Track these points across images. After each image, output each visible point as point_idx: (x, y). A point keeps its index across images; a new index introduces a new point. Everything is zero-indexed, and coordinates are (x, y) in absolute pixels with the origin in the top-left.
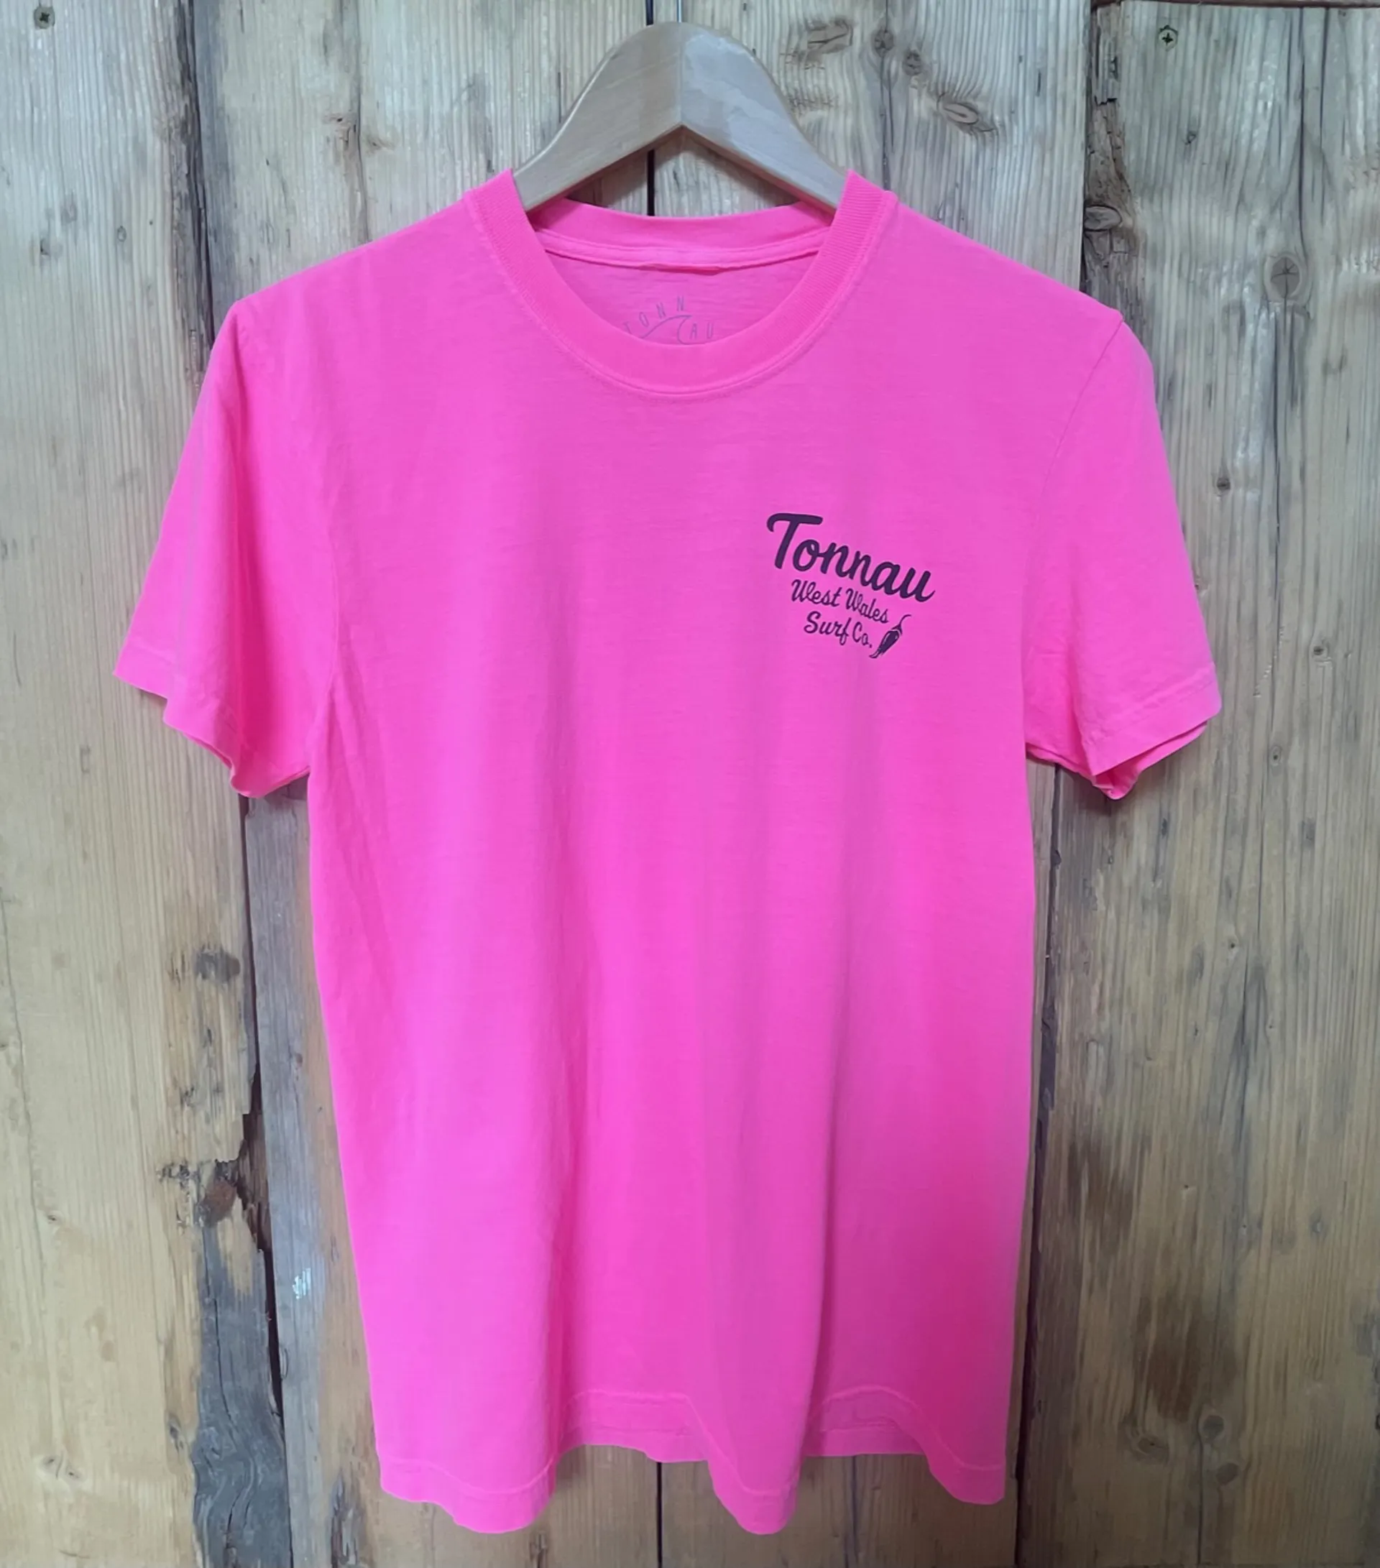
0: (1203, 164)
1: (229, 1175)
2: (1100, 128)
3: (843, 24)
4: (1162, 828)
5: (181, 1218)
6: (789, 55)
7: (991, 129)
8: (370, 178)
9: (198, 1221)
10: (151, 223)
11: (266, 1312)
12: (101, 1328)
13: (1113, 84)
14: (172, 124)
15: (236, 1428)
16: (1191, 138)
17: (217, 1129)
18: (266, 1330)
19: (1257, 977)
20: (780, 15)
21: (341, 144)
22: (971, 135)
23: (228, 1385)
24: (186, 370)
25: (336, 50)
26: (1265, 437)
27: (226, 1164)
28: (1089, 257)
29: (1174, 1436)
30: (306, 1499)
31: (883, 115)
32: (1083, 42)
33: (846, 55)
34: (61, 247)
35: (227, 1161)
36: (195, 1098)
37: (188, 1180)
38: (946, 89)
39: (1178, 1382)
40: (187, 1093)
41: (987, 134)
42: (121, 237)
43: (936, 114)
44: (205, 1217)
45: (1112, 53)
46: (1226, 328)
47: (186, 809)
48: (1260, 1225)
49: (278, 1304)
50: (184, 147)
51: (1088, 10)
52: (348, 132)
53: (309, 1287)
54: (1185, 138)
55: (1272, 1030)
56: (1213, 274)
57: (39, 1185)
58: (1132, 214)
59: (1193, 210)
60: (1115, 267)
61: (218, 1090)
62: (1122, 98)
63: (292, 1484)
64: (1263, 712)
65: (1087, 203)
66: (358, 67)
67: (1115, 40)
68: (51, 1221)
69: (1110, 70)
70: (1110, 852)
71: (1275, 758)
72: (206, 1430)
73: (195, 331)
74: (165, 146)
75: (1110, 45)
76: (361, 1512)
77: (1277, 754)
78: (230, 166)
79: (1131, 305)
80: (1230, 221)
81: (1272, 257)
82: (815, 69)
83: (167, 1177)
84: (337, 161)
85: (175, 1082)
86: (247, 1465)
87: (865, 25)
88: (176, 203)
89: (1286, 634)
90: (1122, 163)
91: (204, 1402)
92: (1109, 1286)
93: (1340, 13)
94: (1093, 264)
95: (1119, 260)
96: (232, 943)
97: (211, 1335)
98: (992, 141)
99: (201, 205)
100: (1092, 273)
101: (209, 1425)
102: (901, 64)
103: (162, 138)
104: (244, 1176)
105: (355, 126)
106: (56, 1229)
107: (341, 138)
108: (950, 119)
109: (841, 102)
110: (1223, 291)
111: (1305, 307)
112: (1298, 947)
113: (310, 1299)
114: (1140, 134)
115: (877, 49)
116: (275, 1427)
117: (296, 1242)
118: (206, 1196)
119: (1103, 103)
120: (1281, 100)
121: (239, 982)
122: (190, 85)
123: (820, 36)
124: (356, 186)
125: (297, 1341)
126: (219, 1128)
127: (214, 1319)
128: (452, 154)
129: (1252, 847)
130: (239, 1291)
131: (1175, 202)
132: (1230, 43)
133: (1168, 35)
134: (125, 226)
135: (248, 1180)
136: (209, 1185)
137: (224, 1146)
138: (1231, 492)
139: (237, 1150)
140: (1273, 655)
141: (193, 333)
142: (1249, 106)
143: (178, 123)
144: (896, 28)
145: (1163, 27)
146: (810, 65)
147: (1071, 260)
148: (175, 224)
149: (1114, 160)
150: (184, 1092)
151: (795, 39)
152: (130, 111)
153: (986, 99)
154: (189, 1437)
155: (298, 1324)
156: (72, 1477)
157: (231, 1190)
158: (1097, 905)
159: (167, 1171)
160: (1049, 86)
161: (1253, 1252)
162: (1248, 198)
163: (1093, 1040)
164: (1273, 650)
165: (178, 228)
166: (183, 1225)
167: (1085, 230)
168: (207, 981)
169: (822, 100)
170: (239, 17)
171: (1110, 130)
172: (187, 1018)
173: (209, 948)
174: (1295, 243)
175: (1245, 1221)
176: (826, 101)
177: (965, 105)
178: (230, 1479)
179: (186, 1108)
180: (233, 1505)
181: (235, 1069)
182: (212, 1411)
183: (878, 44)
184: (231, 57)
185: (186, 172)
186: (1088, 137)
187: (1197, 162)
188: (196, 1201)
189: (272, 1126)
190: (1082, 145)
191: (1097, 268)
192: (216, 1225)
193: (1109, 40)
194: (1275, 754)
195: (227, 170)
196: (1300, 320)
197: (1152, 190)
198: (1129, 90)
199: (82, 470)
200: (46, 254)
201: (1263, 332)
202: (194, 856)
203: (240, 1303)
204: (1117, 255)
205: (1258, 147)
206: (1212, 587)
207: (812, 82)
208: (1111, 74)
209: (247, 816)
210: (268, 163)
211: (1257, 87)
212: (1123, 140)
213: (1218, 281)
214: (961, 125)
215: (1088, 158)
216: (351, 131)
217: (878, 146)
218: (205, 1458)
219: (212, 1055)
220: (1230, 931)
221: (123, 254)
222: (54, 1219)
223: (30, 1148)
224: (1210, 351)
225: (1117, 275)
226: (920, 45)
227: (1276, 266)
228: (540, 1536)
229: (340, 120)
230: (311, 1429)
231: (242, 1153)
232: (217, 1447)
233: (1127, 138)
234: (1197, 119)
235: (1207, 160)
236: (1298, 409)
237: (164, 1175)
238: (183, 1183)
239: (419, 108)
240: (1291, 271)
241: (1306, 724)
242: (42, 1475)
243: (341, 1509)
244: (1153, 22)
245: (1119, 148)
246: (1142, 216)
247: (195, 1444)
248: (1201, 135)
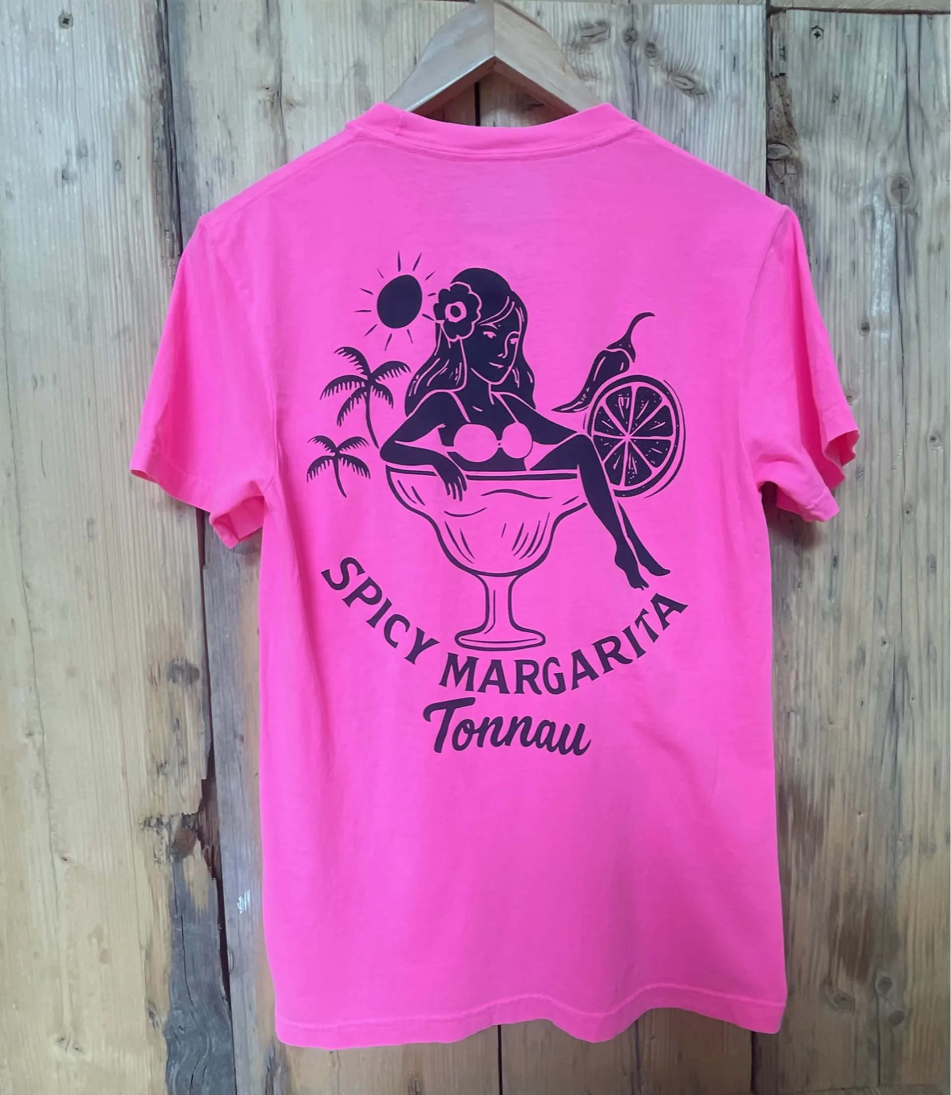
0: (843, 115)
1: (191, 825)
2: (775, 92)
3: (603, 24)
4: (833, 562)
5: (157, 856)
6: (569, 44)
7: (703, 93)
8: (288, 127)
9: (169, 858)
10: (139, 158)
11: (218, 924)
12: (100, 941)
13: (783, 64)
14: (153, 92)
15: (197, 1011)
16: (835, 98)
17: (183, 792)
18: (218, 937)
19: (902, 664)
20: (563, 20)
21: (268, 104)
22: (690, 97)
23: (191, 979)
24: (162, 257)
25: (264, 41)
26: (892, 295)
27: (189, 816)
28: (771, 178)
29: (859, 994)
30: (248, 1063)
31: (632, 84)
32: (763, 36)
33: (606, 45)
34: (76, 174)
35: (190, 814)
36: (168, 768)
37: (162, 828)
38: (673, 68)
39: (860, 954)
40: (162, 766)
41: (701, 97)
42: (118, 167)
43: (667, 83)
44: (174, 856)
45: (781, 43)
46: (863, 224)
47: (161, 562)
48: (911, 838)
49: (227, 918)
50: (161, 107)
51: (765, 16)
52: (273, 96)
53: (249, 904)
54: (831, 98)
55: (913, 701)
56: (853, 188)
57: (55, 835)
58: (799, 149)
59: (838, 147)
60: (788, 184)
61: (184, 763)
62: (789, 74)
63: (237, 1051)
64: (898, 480)
65: (769, 142)
66: (280, 54)
67: (783, 36)
68: (64, 861)
69: (780, 55)
70: (799, 580)
71: (908, 512)
72: (175, 1013)
73: (168, 231)
74: (149, 107)
75: (780, 39)
76: (287, 1069)
77: (909, 509)
78: (193, 120)
79: (800, 209)
80: (863, 154)
81: (891, 176)
82: (586, 54)
83: (147, 827)
84: (266, 115)
85: (153, 758)
86: (204, 1038)
87: (618, 26)
88: (156, 145)
89: (911, 428)
90: (791, 115)
91: (173, 991)
92: (810, 885)
93: (928, 18)
94: (774, 182)
95: (791, 179)
96: (194, 657)
97: (179, 941)
98: (705, 101)
99: (173, 147)
100: (773, 188)
101: (177, 1009)
102: (643, 51)
103: (146, 101)
104: (202, 826)
105: (278, 92)
106: (67, 866)
107: (269, 101)
108: (678, 87)
109: (604, 75)
110: (860, 199)
111: (914, 209)
112: (929, 643)
113: (250, 914)
114: (802, 95)
115: (626, 41)
116: (225, 1008)
117: (239, 871)
118: (175, 841)
119: (776, 76)
120: (894, 73)
121: (199, 685)
122: (165, 67)
123: (589, 33)
124: (279, 132)
125: (240, 943)
126: (185, 790)
127: (181, 930)
128: (344, 110)
129: (895, 574)
130: (199, 909)
131: (827, 143)
132: (857, 38)
133: (817, 32)
134: (121, 160)
135: (205, 830)
136: (177, 831)
137: (188, 802)
138: (870, 334)
139: (197, 806)
140: (903, 442)
141: (168, 233)
142: (872, 80)
143: (157, 91)
144: (639, 27)
145: (813, 26)
146: (583, 51)
147: (759, 180)
148: (155, 159)
149: (785, 113)
150: (159, 764)
151: (573, 33)
152: (124, 83)
153: (699, 74)
154: (163, 1018)
155: (241, 931)
156: (77, 1051)
157: (193, 834)
158: (792, 617)
159: (147, 822)
160: (741, 64)
161: (907, 859)
162: (873, 137)
163: (792, 710)
164: (903, 440)
165: (157, 161)
166: (159, 862)
167: (768, 160)
168: (176, 685)
169: (592, 74)
170: (198, 20)
171: (781, 94)
172: (162, 711)
173: (178, 660)
174: (906, 168)
175: (901, 836)
176: (594, 75)
177: (686, 77)
178: (192, 1051)
179: (161, 777)
180: (195, 1068)
181: (196, 747)
182: (180, 997)
183: (627, 38)
184: (194, 46)
185: (163, 124)
186: (768, 99)
187: (840, 112)
188: (168, 843)
189: (222, 788)
190: (764, 102)
191: (777, 185)
192: (182, 862)
193: (779, 35)
194: (908, 510)
195: (191, 123)
196: (911, 218)
197: (809, 133)
198: (793, 67)
199: (90, 328)
200: (67, 179)
201: (887, 226)
202: (167, 595)
203: (199, 917)
204: (789, 176)
205: (879, 105)
206: (861, 396)
207: (585, 62)
208: (782, 57)
209: (204, 567)
210: (219, 117)
211: (877, 65)
212: (791, 100)
213: (857, 193)
214: (684, 90)
215: (768, 113)
216: (275, 96)
217: (629, 105)
218: (174, 1033)
219: (179, 737)
220: (882, 633)
221: (119, 179)
222: (65, 860)
223: (49, 807)
224: (853, 239)
225: (789, 189)
226: (655, 38)
227: (894, 182)
228: (416, 1082)
229: (268, 89)
230: (250, 1009)
231: (201, 808)
232: (183, 1026)
233: (793, 99)
234: (839, 86)
235: (846, 113)
236: (913, 276)
237: (145, 826)
238: (159, 831)
239: (321, 81)
240: (905, 186)
241: (927, 489)
242: (56, 1051)
243: (273, 1068)
244: (807, 23)
245: (788, 105)
246: (805, 151)
247: (167, 1023)
248: (841, 98)
